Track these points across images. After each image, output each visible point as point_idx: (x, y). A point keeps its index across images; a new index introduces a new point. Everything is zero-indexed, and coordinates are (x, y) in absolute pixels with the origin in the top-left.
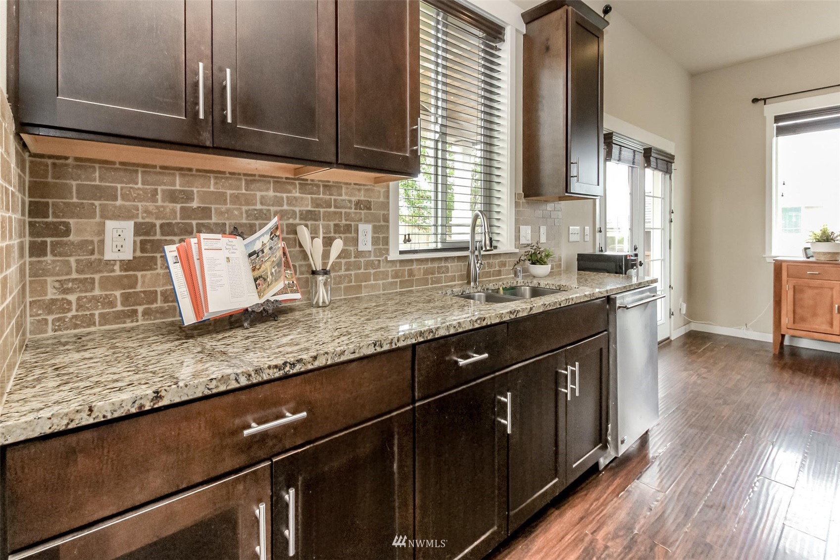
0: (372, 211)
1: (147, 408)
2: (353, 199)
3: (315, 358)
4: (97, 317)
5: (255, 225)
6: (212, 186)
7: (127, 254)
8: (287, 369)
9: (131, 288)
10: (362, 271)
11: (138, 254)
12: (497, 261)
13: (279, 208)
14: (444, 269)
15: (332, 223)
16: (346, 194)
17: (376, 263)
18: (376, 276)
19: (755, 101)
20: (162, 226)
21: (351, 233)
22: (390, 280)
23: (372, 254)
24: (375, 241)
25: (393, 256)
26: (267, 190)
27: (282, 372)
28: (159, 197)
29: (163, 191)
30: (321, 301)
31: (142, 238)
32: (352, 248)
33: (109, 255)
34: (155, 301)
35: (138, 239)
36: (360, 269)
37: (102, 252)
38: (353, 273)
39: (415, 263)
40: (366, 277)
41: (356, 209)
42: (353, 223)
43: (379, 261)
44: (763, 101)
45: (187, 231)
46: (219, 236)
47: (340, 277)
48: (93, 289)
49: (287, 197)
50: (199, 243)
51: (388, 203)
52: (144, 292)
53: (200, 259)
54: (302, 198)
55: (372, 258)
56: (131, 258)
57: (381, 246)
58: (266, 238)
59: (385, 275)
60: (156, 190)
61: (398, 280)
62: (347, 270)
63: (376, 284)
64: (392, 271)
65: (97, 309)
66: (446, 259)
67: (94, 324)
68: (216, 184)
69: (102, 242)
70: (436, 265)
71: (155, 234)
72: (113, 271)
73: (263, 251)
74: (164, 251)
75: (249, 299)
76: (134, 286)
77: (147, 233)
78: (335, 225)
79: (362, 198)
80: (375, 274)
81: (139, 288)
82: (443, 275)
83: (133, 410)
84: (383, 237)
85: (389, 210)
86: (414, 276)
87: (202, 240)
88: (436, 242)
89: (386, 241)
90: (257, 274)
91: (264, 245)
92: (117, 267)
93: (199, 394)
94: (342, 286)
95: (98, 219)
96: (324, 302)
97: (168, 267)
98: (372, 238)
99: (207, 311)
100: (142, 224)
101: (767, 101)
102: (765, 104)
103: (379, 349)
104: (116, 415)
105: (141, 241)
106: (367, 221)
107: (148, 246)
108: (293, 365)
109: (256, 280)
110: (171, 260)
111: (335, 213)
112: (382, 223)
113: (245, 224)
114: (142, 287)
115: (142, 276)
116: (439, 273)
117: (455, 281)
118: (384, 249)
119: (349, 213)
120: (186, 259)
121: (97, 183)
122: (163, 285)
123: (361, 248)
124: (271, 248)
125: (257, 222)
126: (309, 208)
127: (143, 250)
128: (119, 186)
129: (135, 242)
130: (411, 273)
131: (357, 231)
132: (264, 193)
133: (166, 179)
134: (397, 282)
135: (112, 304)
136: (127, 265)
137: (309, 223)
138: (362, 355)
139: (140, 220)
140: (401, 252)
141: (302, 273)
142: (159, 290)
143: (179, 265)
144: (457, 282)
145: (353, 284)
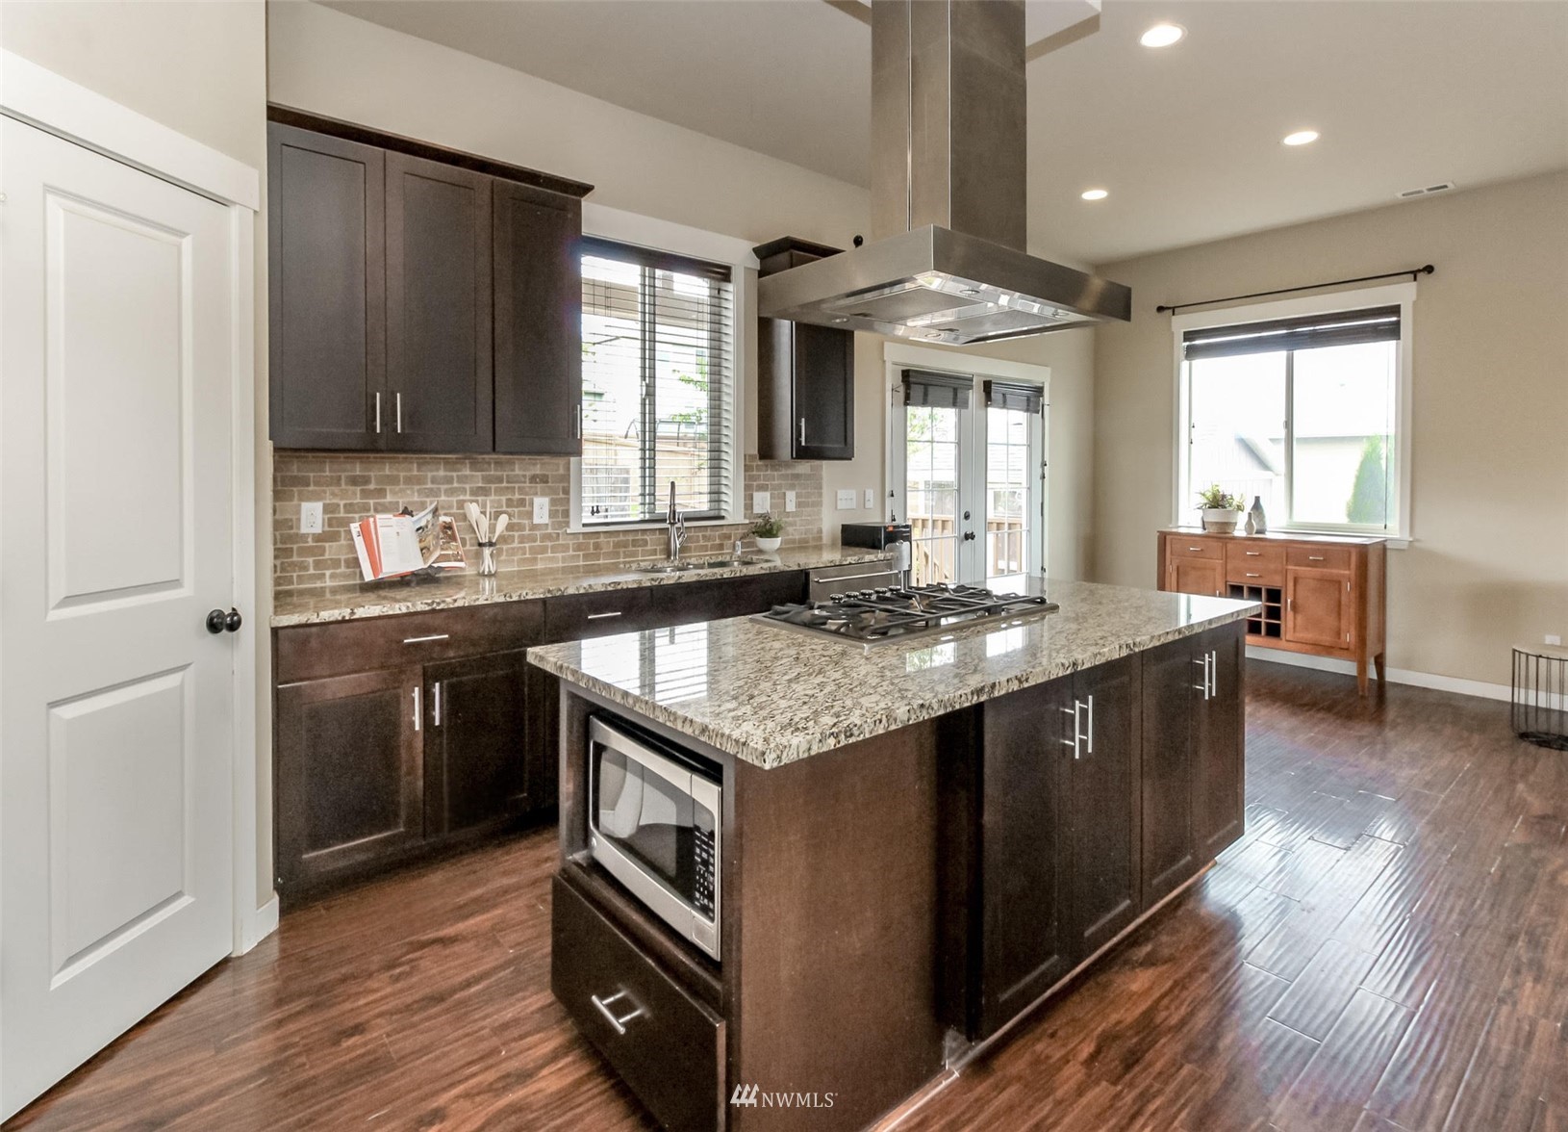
0: (550, 484)
1: (347, 618)
2: (528, 473)
3: (455, 601)
4: (295, 578)
5: (426, 502)
6: (387, 470)
7: (318, 529)
8: (435, 605)
9: (321, 555)
10: (538, 543)
11: (327, 529)
12: (717, 533)
13: (450, 486)
14: (641, 542)
15: (504, 498)
16: (520, 469)
17: (555, 535)
18: (554, 549)
19: (1160, 309)
20: (345, 505)
21: (525, 506)
22: (571, 553)
23: (550, 527)
24: (552, 514)
25: (575, 527)
26: (437, 470)
27: (430, 608)
28: (343, 482)
29: (347, 477)
30: (487, 570)
31: (329, 516)
32: (526, 522)
33: (304, 530)
34: (339, 567)
35: (326, 517)
36: (535, 541)
37: (299, 528)
38: (527, 545)
39: (602, 535)
40: (544, 550)
41: (530, 483)
42: (527, 497)
43: (558, 534)
44: (1171, 311)
45: (366, 508)
46: (391, 516)
47: (513, 549)
48: (292, 556)
49: (457, 476)
50: (375, 522)
51: (569, 475)
52: (331, 559)
53: (376, 533)
54: (473, 476)
55: (549, 531)
56: (320, 532)
57: (560, 519)
58: (430, 517)
59: (566, 548)
60: (340, 476)
61: (581, 553)
62: (520, 542)
63: (554, 557)
64: (574, 544)
65: (295, 572)
66: (644, 531)
67: (293, 584)
68: (390, 468)
69: (299, 520)
70: (630, 538)
71: (339, 513)
72: (307, 542)
73: (427, 527)
74: (349, 527)
75: (416, 564)
76: (323, 555)
77: (332, 512)
78: (508, 500)
79: (538, 472)
80: (552, 547)
81: (327, 556)
82: (640, 549)
83: (340, 618)
84: (563, 510)
85: (569, 482)
86: (601, 549)
87: (378, 521)
88: (644, 513)
89: (566, 514)
90: (423, 545)
91: (428, 522)
92: (310, 539)
93: (377, 615)
94: (516, 558)
95: (295, 502)
96: (490, 571)
97: (352, 539)
98: (550, 511)
99: (381, 571)
100: (329, 504)
101: (1176, 310)
102: (1173, 314)
103: (509, 600)
104: (331, 619)
105: (329, 519)
106: (543, 494)
107: (334, 522)
108: (438, 604)
109: (422, 550)
110: (355, 535)
111: (507, 488)
112: (562, 496)
113: (417, 502)
114: (329, 554)
115: (330, 547)
116: (634, 546)
117: (656, 555)
118: (564, 522)
119: (524, 488)
120: (365, 532)
121: (295, 474)
122: (346, 554)
123: (536, 520)
124: (433, 525)
125: (428, 500)
126: (480, 485)
127: (330, 525)
128: (312, 475)
129: (324, 519)
130: (597, 546)
131: (532, 504)
132: (435, 473)
133: (348, 466)
134: (579, 555)
135: (306, 568)
136: (318, 538)
137: (480, 499)
138: (493, 602)
139: (328, 502)
140: (584, 525)
141: (472, 545)
142: (343, 557)
143: (361, 537)
144: (658, 557)
145: (527, 556)
